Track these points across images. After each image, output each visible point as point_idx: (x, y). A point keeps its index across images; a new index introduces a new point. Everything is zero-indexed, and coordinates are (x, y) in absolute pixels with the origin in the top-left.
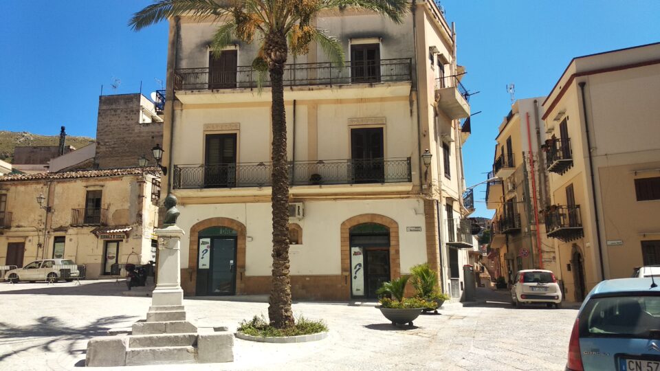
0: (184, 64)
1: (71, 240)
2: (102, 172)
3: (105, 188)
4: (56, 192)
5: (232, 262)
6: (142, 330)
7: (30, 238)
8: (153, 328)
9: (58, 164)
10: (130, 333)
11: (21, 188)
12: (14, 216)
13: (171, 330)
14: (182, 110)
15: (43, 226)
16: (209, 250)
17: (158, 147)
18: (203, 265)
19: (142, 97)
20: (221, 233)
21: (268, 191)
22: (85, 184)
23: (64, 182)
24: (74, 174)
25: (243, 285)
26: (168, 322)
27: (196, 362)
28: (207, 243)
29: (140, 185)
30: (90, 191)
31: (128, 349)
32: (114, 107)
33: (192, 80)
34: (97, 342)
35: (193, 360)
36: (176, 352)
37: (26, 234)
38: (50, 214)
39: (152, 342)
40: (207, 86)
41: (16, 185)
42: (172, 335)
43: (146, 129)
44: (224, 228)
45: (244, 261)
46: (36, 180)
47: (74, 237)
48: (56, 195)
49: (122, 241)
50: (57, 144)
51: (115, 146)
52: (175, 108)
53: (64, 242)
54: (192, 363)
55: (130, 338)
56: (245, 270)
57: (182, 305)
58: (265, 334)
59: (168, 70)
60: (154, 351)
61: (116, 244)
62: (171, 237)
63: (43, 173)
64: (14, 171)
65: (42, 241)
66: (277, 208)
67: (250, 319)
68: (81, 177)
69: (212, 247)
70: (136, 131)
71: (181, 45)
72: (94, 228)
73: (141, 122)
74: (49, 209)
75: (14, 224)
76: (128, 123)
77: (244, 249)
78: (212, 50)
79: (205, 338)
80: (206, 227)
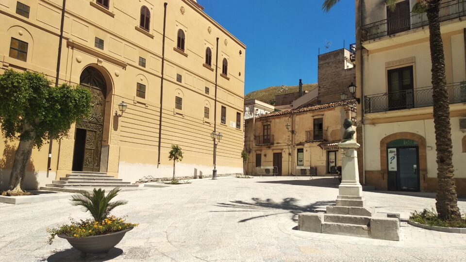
0: (368, 21)
1: (307, 151)
2: (322, 106)
3: (324, 116)
4: (296, 121)
5: (415, 166)
6: (333, 211)
7: (284, 150)
8: (340, 210)
9: (297, 103)
10: (325, 212)
11: (277, 120)
12: (275, 137)
13: (353, 213)
14: (368, 55)
15: (290, 143)
16: (396, 157)
17: (353, 85)
18: (392, 168)
19: (345, 50)
20: (405, 144)
21: (430, 110)
22: (312, 115)
23: (300, 114)
24: (305, 109)
25: (426, 185)
26: (350, 207)
27: (370, 237)
28: (394, 152)
29: (347, 112)
30: (316, 119)
31: (323, 222)
32: (327, 61)
33: (374, 31)
34: (303, 215)
35: (367, 236)
36: (354, 228)
37: (283, 147)
38: (293, 135)
39: (338, 219)
40: (386, 33)
41: (274, 119)
42: (353, 216)
43: (350, 72)
44: (407, 140)
45: (426, 166)
46: (284, 114)
47: (308, 149)
48: (296, 123)
49: (338, 151)
50: (298, 90)
51: (330, 87)
52: (363, 55)
53: (303, 152)
54: (366, 237)
55: (325, 216)
56: (427, 173)
57: (360, 196)
58: (432, 224)
59: (356, 28)
60: (339, 225)
61: (334, 153)
62: (349, 148)
63: (289, 110)
64: (276, 110)
65: (290, 152)
66: (439, 123)
67: (420, 210)
68: (309, 110)
69: (398, 155)
70: (343, 75)
71: (365, 7)
72: (320, 143)
73: (346, 68)
74: (293, 132)
75: (275, 142)
76: (337, 70)
77: (425, 156)
78: (388, 5)
79: (376, 221)
80: (392, 140)
